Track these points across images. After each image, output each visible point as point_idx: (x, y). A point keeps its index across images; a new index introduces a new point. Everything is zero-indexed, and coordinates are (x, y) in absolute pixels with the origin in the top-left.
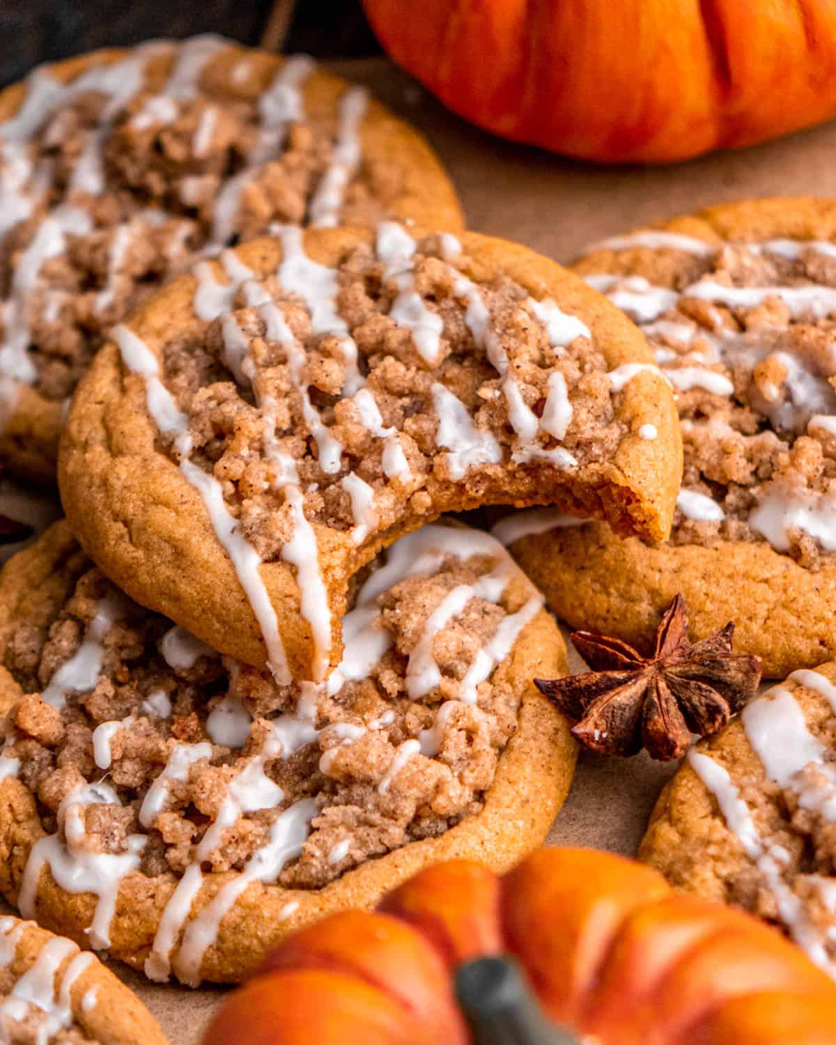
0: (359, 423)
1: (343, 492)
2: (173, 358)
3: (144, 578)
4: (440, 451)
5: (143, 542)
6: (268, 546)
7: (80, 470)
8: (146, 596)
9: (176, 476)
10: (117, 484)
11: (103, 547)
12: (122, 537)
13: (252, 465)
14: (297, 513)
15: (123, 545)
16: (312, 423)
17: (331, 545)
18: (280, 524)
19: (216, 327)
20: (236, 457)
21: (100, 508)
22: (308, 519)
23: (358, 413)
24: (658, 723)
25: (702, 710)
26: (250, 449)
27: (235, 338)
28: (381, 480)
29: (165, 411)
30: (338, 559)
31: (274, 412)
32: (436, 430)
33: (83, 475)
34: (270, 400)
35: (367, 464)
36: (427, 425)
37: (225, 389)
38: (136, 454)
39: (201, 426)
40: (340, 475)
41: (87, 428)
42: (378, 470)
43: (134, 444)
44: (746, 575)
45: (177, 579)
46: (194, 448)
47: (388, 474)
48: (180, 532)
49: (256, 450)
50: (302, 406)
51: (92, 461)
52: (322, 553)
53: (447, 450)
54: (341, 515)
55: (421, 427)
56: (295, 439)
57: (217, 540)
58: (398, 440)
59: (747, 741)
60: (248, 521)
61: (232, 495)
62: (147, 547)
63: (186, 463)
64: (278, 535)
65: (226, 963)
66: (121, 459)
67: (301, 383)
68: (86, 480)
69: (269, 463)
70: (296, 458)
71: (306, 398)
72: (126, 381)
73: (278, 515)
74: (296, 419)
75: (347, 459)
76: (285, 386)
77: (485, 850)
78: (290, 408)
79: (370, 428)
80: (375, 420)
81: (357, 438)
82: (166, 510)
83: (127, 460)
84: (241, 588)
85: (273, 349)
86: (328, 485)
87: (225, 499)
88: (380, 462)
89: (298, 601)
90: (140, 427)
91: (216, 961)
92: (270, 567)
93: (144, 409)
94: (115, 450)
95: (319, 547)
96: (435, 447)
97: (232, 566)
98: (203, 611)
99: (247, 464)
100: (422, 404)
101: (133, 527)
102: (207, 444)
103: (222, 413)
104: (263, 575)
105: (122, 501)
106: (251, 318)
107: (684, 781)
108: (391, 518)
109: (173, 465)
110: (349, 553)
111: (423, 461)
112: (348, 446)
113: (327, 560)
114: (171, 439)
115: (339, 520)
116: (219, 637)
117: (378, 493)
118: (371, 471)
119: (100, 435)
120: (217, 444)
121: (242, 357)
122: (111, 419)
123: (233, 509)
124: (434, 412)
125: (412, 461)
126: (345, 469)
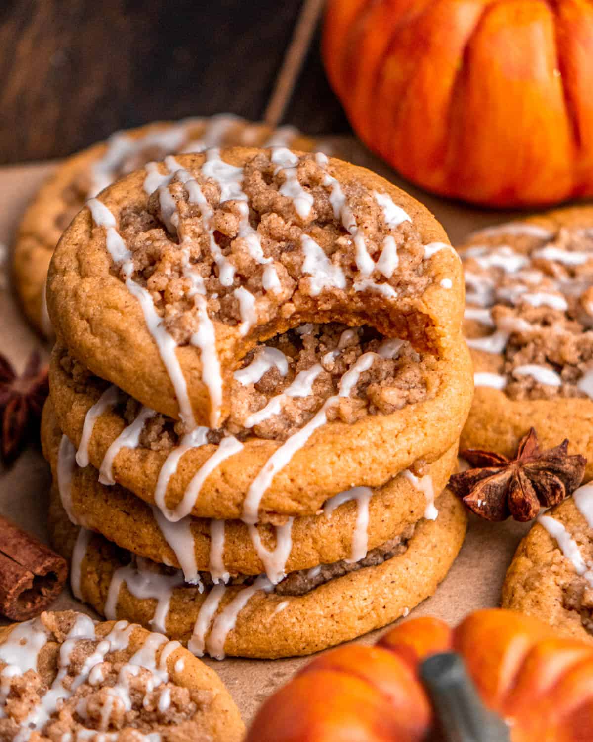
0: (247, 253)
1: (235, 299)
2: (126, 217)
3: (99, 356)
4: (305, 275)
5: (99, 333)
6: (182, 335)
7: (59, 287)
8: (101, 369)
9: (122, 289)
10: (83, 295)
11: (73, 336)
12: (86, 330)
13: (173, 281)
14: (203, 314)
15: (87, 335)
16: (215, 253)
17: (225, 335)
18: (189, 320)
19: (155, 196)
20: (162, 276)
21: (72, 311)
22: (210, 317)
23: (247, 247)
24: (519, 494)
25: (548, 488)
26: (172, 270)
27: (167, 202)
28: (261, 291)
29: (118, 250)
30: (229, 344)
31: (189, 247)
32: (302, 262)
33: (62, 290)
34: (187, 238)
35: (252, 281)
36: (297, 259)
37: (157, 233)
38: (97, 275)
39: (140, 257)
40: (233, 288)
41: (66, 260)
42: (259, 285)
43: (95, 269)
44: (575, 416)
45: (121, 357)
46: (135, 272)
47: (266, 287)
48: (123, 326)
49: (176, 271)
50: (209, 244)
51: (68, 281)
52: (218, 341)
53: (310, 275)
54: (233, 314)
55: (292, 260)
56: (203, 264)
57: (148, 332)
58: (273, 266)
59: (577, 509)
60: (168, 318)
61: (159, 302)
62: (102, 336)
63: (129, 281)
64: (188, 327)
65: (241, 641)
66: (86, 279)
67: (210, 228)
68: (63, 293)
69: (185, 280)
70: (204, 277)
71: (212, 238)
72: (94, 231)
73: (189, 314)
74: (205, 252)
75: (239, 278)
76: (198, 230)
77: (409, 573)
78: (201, 244)
79: (254, 257)
80: (258, 252)
81: (245, 263)
82: (115, 311)
83: (90, 280)
84: (162, 363)
85: (191, 208)
86: (225, 295)
87: (155, 305)
88: (261, 280)
89: (200, 372)
90: (101, 259)
91: (235, 640)
92: (182, 349)
93: (104, 248)
94: (83, 273)
95: (216, 337)
96: (301, 273)
97: (157, 348)
98: (138, 379)
99: (170, 280)
100: (294, 246)
101: (94, 322)
102: (145, 269)
103: (154, 248)
104: (177, 354)
105: (86, 305)
106: (179, 189)
107: (536, 532)
108: (267, 318)
109: (120, 282)
110: (237, 341)
111: (291, 281)
112: (240, 269)
113: (221, 345)
114: (120, 266)
115: (232, 318)
116: (148, 397)
117: (258, 300)
118: (255, 286)
119: (74, 264)
120: (150, 268)
121: (172, 214)
122: (82, 254)
123: (161, 311)
124: (302, 251)
125: (283, 280)
126: (236, 284)
